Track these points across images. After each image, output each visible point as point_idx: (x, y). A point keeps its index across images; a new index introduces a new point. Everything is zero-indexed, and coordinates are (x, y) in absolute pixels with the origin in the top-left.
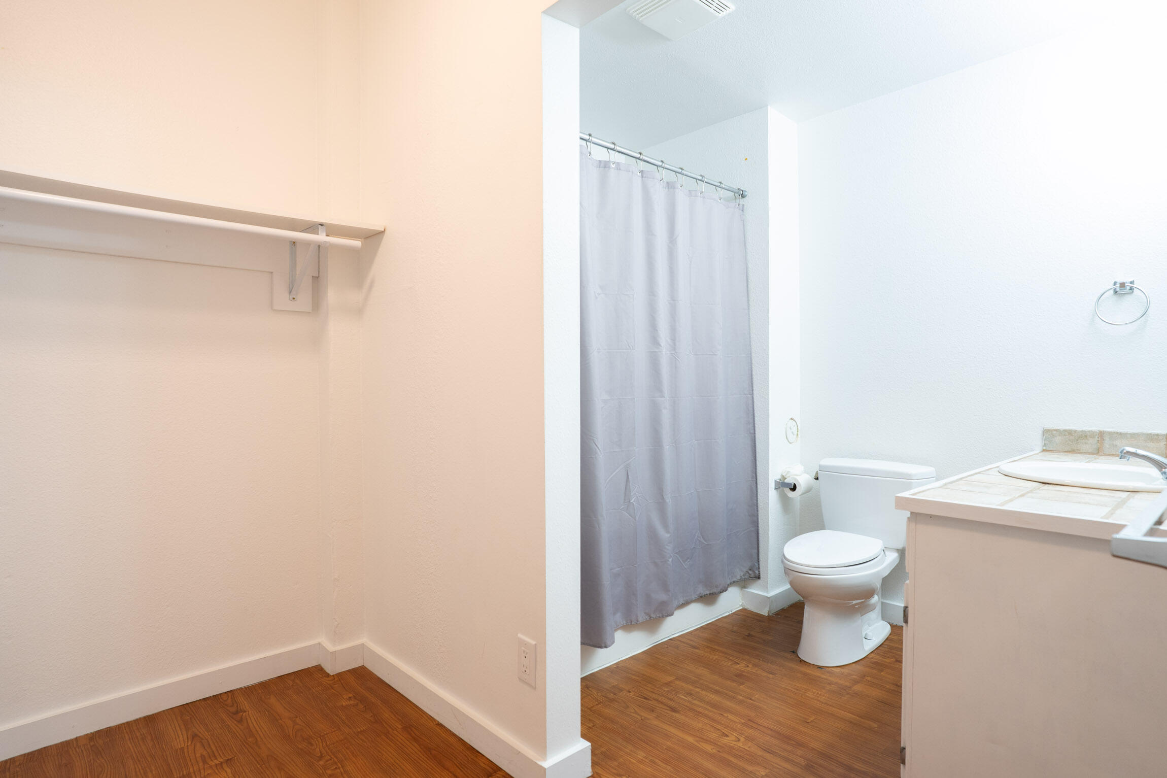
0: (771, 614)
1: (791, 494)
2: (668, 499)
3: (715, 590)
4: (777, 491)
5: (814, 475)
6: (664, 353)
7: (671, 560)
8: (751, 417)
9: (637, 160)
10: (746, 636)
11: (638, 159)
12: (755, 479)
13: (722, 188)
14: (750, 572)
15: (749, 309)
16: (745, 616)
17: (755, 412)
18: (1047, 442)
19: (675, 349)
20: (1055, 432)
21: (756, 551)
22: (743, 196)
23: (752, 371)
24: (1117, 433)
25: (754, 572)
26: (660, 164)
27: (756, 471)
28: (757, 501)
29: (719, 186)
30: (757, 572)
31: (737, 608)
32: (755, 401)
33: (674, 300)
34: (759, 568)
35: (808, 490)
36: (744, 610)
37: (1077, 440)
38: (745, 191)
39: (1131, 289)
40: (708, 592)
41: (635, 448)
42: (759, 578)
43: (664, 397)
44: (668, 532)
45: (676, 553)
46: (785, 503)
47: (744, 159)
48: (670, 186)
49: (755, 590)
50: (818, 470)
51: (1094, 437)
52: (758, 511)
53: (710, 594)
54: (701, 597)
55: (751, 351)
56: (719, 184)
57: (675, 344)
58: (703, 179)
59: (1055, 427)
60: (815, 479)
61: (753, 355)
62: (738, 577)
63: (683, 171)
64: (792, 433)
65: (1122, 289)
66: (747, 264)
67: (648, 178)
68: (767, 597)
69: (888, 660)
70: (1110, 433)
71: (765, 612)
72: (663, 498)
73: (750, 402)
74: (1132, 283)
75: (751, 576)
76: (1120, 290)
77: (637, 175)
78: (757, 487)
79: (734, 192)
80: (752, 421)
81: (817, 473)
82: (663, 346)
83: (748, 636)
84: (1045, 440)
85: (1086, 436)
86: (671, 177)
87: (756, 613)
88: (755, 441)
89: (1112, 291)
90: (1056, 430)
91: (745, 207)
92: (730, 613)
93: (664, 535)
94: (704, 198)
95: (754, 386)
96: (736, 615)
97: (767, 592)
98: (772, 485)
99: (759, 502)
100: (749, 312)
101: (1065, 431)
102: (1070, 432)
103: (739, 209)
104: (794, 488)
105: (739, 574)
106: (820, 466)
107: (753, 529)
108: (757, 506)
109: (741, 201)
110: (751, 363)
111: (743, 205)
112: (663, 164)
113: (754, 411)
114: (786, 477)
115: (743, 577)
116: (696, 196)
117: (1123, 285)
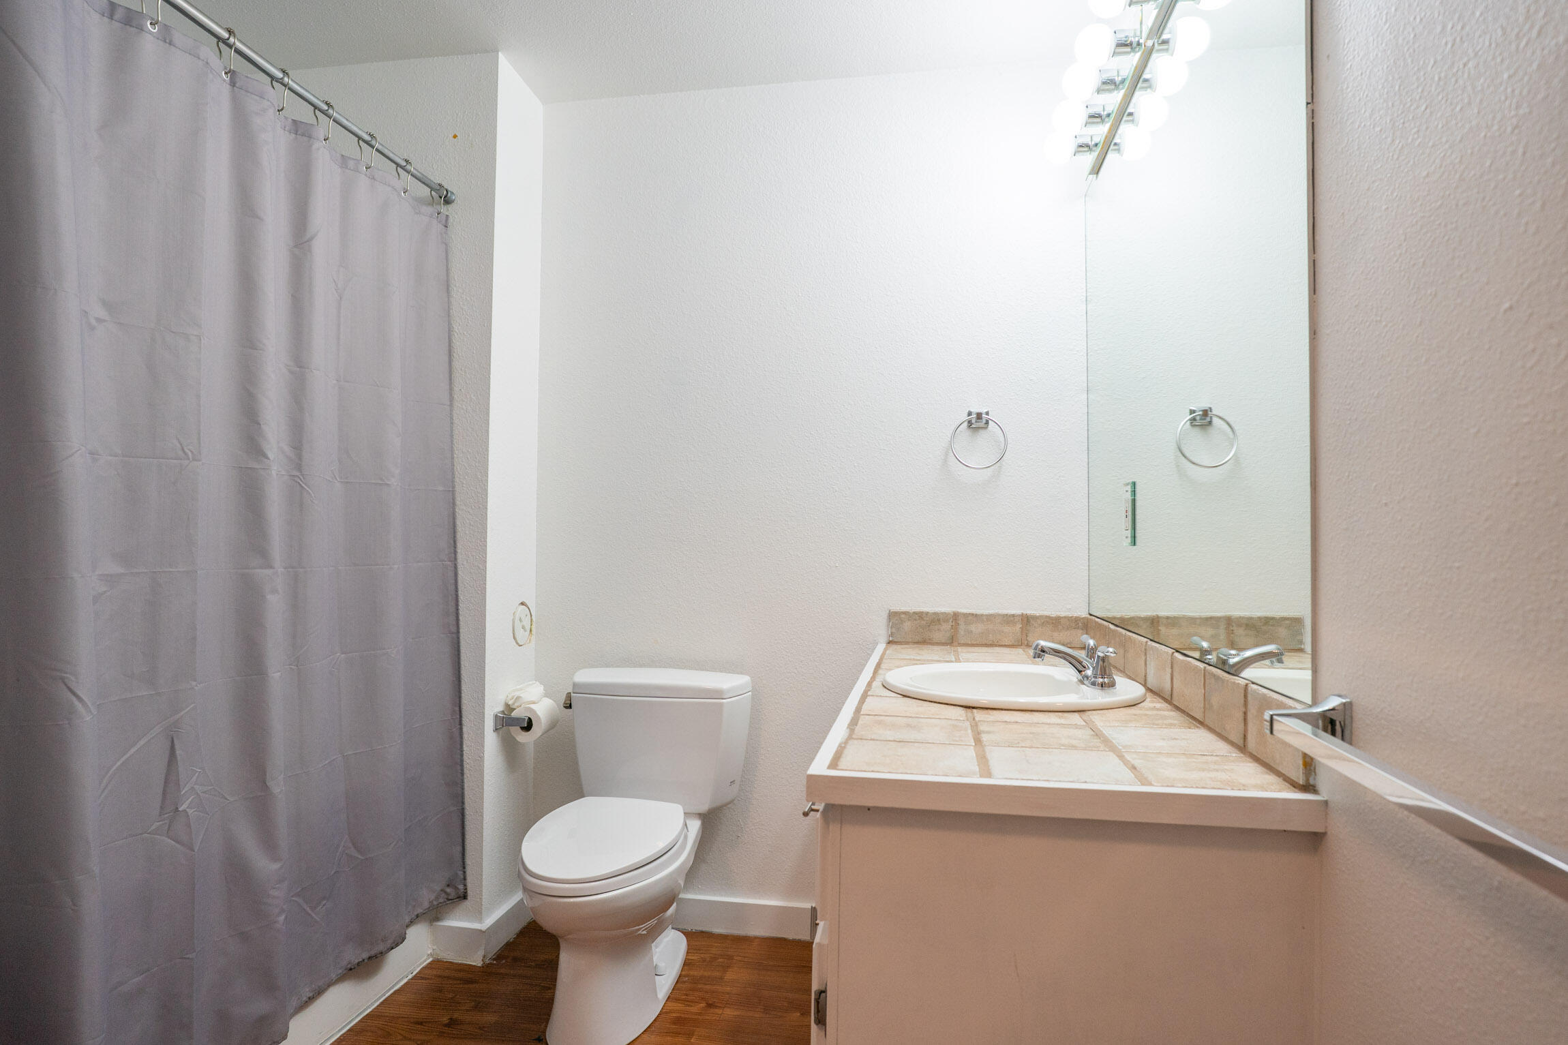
0: (487, 961)
1: (522, 737)
2: (279, 786)
3: (381, 947)
4: (498, 733)
5: (562, 698)
6: (274, 473)
7: (282, 918)
8: (453, 603)
9: (221, 44)
10: (446, 1025)
11: (225, 42)
12: (458, 716)
13: (408, 172)
14: (448, 890)
15: (451, 405)
16: (440, 976)
17: (460, 592)
18: (894, 630)
19: (299, 467)
20: (903, 616)
21: (459, 848)
22: (447, 202)
23: (454, 519)
24: (973, 614)
25: (456, 888)
26: (280, 75)
27: (460, 702)
28: (462, 755)
29: (402, 167)
30: (461, 887)
31: (420, 964)
32: (460, 573)
33: (300, 367)
34: (465, 879)
35: (553, 725)
36: (436, 964)
37: (929, 626)
38: (452, 193)
39: (987, 423)
40: (365, 955)
41: (194, 683)
42: (465, 897)
43: (271, 567)
44: (275, 859)
45: (298, 895)
46: (511, 750)
47: (451, 136)
48: (298, 128)
49: (457, 921)
50: (570, 690)
51: (946, 621)
52: (462, 774)
53: (370, 958)
54: (351, 969)
55: (453, 482)
56: (404, 163)
57: (300, 457)
58: (373, 142)
59: (904, 609)
60: (566, 707)
61: (458, 489)
62: (426, 905)
63: (331, 111)
64: (523, 627)
65: (977, 422)
66: (450, 324)
67: (247, 91)
68: (481, 931)
69: (694, 1009)
70: (966, 615)
71: (476, 960)
72: (264, 785)
73: (451, 574)
74: (987, 413)
75: (450, 898)
76: (976, 422)
77: (220, 76)
78: (461, 729)
79: (432, 189)
80: (452, 609)
81: (569, 696)
82: (272, 459)
83: (448, 1025)
84: (891, 628)
85: (939, 620)
86: (304, 113)
87: (460, 964)
88: (459, 647)
89: (966, 424)
90: (904, 613)
91: (451, 220)
92: (410, 977)
93: (265, 866)
94: (373, 178)
95: (459, 546)
96: (423, 978)
97: (480, 920)
98: (489, 724)
99: (465, 757)
100: (451, 410)
101: (915, 613)
102: (920, 615)
103: (440, 222)
104: (528, 726)
105: (426, 897)
106: (575, 685)
107: (452, 809)
108: (462, 765)
109: (444, 209)
110: (454, 504)
111: (447, 216)
112: (286, 79)
113: (457, 590)
114: (514, 707)
115: (435, 903)
116: (356, 170)
117: (979, 416)
